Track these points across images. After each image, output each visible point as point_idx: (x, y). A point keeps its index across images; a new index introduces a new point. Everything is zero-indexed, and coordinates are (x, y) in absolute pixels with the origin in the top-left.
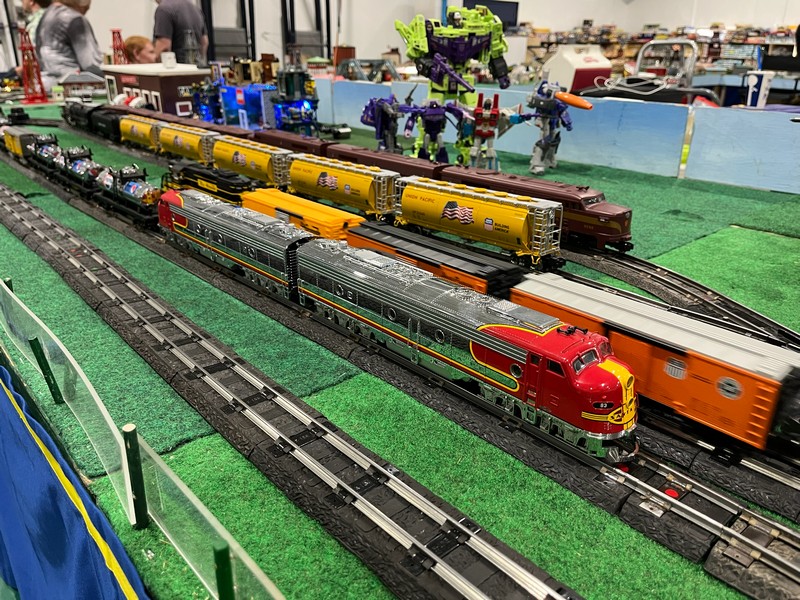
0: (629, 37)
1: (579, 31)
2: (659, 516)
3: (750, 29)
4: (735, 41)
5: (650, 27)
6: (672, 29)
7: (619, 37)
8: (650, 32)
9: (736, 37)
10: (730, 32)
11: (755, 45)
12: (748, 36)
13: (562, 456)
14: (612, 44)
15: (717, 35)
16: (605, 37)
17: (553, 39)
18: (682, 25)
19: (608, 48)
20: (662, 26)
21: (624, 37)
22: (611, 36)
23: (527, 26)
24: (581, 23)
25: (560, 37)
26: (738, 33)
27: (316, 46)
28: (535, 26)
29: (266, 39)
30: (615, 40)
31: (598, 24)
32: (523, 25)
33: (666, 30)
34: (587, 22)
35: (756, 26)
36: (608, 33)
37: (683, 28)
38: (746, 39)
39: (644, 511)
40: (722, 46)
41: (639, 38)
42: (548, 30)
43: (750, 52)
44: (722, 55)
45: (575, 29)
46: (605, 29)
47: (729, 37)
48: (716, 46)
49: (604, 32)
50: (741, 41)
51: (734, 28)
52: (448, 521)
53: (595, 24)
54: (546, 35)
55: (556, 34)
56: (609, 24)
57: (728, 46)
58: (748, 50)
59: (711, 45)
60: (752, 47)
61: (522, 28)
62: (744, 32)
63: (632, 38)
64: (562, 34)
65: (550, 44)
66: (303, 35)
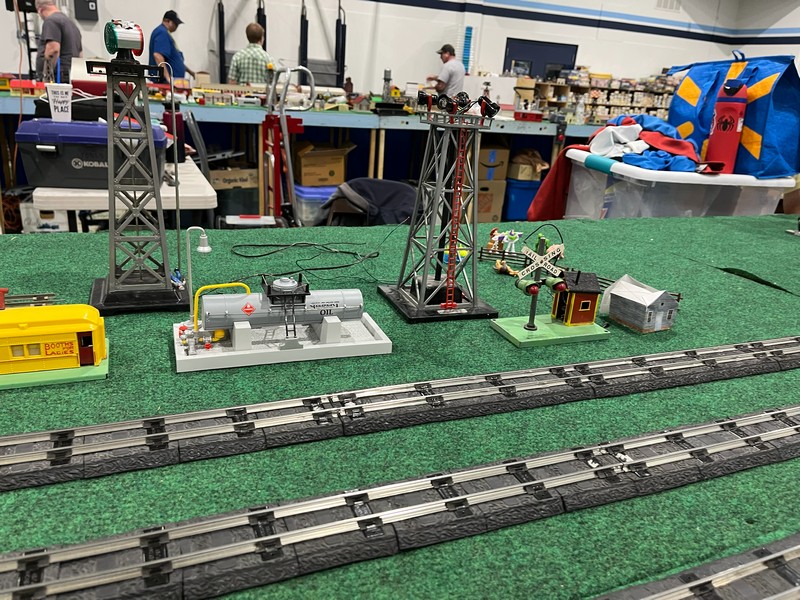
17: (616, 85)
23: (582, 70)
24: (661, 71)
25: (626, 85)
27: (330, 74)
28: (591, 71)
32: (579, 69)
34: (666, 71)
42: (611, 76)
45: (649, 77)
54: (607, 81)
55: (621, 82)
61: (576, 72)
65: (611, 91)
66: (319, 63)
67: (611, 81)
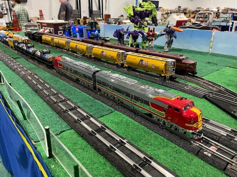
0: (192, 11)
1: (177, 9)
2: (210, 156)
3: (228, 9)
4: (224, 12)
5: (198, 8)
6: (205, 9)
7: (189, 11)
8: (198, 10)
9: (224, 11)
10: (222, 10)
11: (230, 13)
12: (228, 11)
13: (178, 137)
14: (187, 13)
15: (218, 10)
16: (185, 11)
17: (169, 12)
18: (208, 8)
19: (186, 15)
20: (202, 8)
21: (190, 11)
22: (187, 11)
23: (162, 8)
24: (178, 7)
25: (171, 11)
26: (225, 10)
27: (99, 15)
28: (164, 8)
29: (84, 13)
30: (188, 12)
31: (183, 8)
32: (160, 8)
33: (203, 9)
34: (179, 7)
35: (230, 8)
36: (186, 10)
37: (208, 9)
38: (227, 12)
39: (205, 155)
40: (220, 14)
41: (195, 11)
42: (167, 9)
43: (229, 16)
44: (220, 16)
45: (176, 9)
46: (185, 9)
47: (222, 11)
48: (218, 14)
49: (184, 10)
50: (226, 12)
51: (224, 8)
52: (144, 157)
53: (182, 7)
54: (167, 11)
55: (170, 10)
56: (186, 7)
57: (222, 14)
58: (228, 15)
59: (217, 14)
60: (229, 14)
61: (160, 9)
62: (227, 9)
63: (193, 12)
64: (172, 10)
65: (168, 13)
66: (95, 11)
67: (168, 10)
